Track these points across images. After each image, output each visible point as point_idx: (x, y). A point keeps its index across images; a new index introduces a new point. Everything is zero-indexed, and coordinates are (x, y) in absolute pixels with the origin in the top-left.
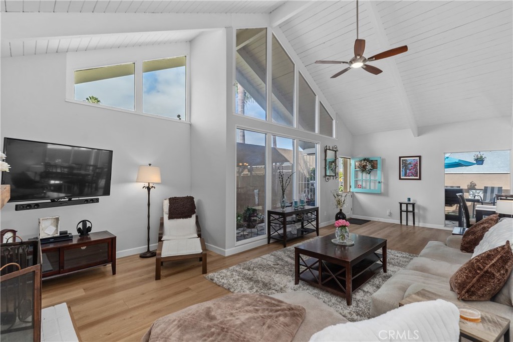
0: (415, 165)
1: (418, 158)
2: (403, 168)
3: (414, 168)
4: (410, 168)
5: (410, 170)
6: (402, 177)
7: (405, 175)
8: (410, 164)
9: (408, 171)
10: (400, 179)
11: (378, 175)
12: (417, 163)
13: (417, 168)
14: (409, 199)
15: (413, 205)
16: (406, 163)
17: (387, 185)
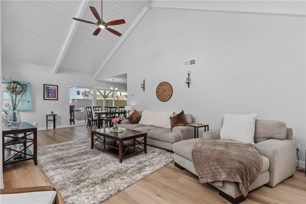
0: (55, 91)
1: (56, 87)
2: (46, 92)
3: (54, 93)
4: (51, 92)
5: (51, 94)
6: (45, 98)
7: (48, 97)
8: (51, 90)
9: (50, 94)
10: (44, 99)
11: (28, 96)
12: (55, 90)
13: (55, 93)
14: (52, 112)
15: (54, 116)
16: (48, 89)
17: (33, 103)
